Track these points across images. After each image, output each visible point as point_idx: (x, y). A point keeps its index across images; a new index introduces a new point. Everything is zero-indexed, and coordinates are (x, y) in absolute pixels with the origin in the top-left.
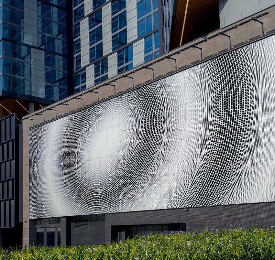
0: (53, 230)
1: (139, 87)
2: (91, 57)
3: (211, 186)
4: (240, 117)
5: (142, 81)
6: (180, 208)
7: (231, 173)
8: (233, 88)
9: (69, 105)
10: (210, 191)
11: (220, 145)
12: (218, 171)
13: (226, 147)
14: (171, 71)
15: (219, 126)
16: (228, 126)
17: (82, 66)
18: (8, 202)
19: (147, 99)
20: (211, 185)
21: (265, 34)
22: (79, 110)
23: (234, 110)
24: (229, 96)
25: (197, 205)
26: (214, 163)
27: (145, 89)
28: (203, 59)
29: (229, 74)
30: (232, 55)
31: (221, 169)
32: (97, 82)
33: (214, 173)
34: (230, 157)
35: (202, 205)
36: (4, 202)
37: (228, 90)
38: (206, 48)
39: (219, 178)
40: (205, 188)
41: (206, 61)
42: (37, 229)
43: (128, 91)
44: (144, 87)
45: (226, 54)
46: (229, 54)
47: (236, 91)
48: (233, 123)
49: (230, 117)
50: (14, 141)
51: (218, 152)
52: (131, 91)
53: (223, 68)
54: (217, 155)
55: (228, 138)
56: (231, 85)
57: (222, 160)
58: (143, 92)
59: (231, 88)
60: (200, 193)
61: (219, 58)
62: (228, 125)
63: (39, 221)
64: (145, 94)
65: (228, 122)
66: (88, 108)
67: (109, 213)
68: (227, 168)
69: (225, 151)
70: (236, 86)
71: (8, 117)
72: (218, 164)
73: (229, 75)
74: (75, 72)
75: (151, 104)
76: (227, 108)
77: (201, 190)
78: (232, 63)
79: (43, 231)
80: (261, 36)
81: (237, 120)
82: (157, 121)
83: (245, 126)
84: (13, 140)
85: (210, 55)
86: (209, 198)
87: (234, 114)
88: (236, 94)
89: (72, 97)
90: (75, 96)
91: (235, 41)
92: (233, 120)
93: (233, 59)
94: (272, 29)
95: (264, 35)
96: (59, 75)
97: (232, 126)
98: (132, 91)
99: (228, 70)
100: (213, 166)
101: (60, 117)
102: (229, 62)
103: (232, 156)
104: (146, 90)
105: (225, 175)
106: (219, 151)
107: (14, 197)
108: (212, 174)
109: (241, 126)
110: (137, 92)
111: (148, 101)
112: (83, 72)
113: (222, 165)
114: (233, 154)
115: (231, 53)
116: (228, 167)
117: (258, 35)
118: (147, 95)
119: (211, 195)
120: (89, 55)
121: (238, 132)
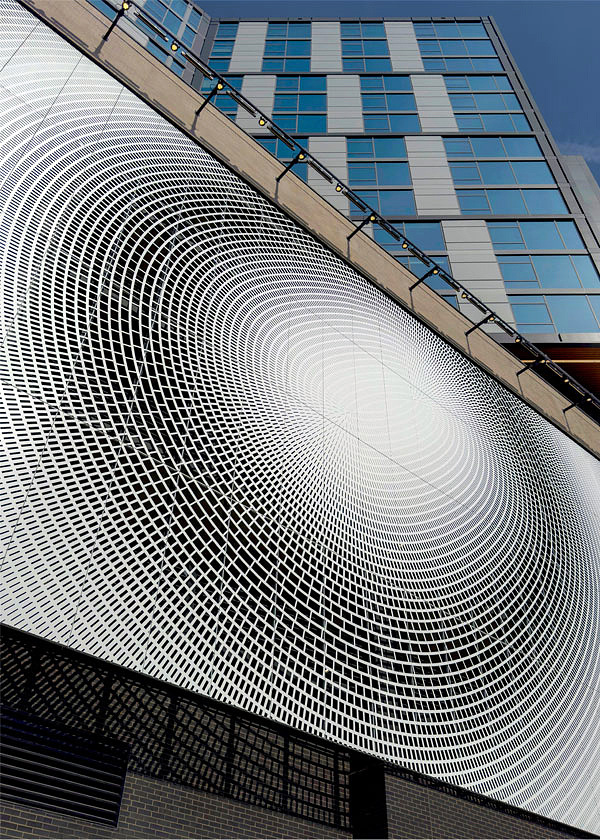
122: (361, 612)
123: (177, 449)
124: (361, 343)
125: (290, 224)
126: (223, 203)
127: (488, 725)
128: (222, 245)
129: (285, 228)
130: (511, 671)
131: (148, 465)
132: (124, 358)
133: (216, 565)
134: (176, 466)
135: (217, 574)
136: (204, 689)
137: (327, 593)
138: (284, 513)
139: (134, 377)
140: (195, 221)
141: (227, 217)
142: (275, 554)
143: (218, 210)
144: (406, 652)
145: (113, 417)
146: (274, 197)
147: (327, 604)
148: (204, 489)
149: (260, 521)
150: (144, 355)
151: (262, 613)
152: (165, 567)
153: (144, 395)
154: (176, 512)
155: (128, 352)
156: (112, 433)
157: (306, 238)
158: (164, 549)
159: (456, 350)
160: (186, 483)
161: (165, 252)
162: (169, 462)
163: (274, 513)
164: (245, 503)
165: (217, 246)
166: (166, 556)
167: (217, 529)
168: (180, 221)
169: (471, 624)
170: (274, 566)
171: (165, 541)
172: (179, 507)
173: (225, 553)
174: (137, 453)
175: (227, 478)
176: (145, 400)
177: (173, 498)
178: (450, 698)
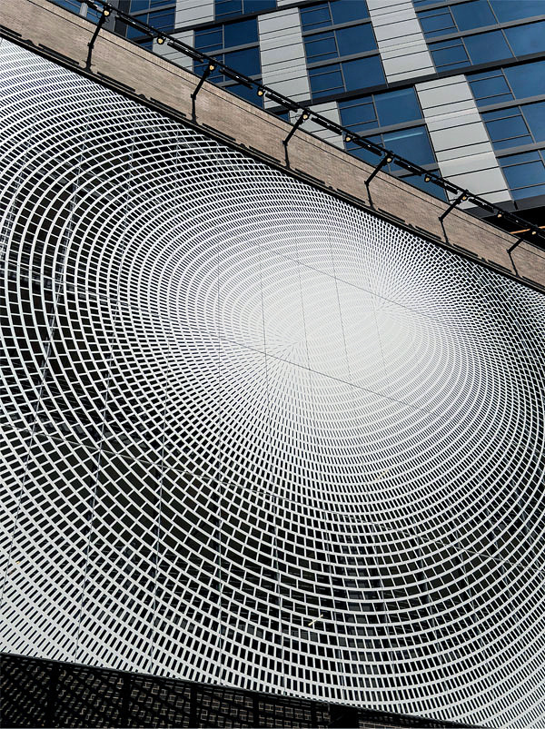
122: (321, 557)
123: (96, 426)
124: (308, 260)
125: (212, 144)
126: (129, 141)
127: (480, 651)
128: (132, 189)
129: (208, 151)
130: (507, 588)
131: (65, 450)
132: (28, 341)
133: (149, 540)
134: (95, 444)
135: (151, 548)
136: (144, 668)
137: (279, 544)
138: (224, 469)
139: (41, 360)
140: (98, 170)
141: (136, 155)
142: (216, 515)
143: (124, 151)
144: (377, 589)
145: (21, 407)
146: (191, 118)
147: (281, 555)
148: (130, 461)
149: (197, 483)
150: (50, 333)
151: (205, 579)
152: (92, 552)
153: (54, 376)
154: (100, 493)
155: (32, 334)
156: (20, 425)
157: (232, 156)
158: (89, 534)
159: (428, 241)
160: (109, 460)
161: (65, 214)
162: (87, 443)
163: (212, 472)
164: (179, 467)
165: (126, 192)
166: (92, 541)
167: (147, 501)
168: (81, 175)
169: (456, 545)
170: (215, 528)
171: (90, 526)
172: (102, 487)
173: (158, 524)
174: (50, 440)
175: (155, 445)
176: (56, 381)
177: (95, 479)
178: (431, 630)
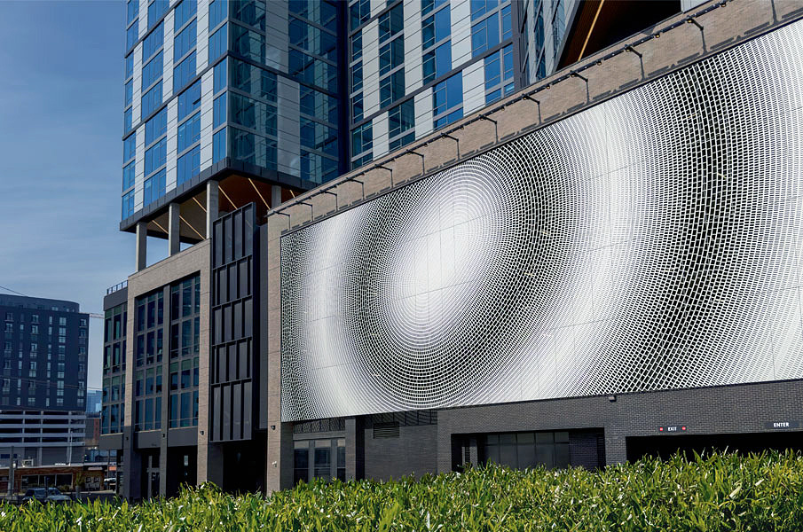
0: (327, 444)
1: (508, 142)
2: (382, 98)
3: (666, 347)
4: (729, 197)
5: (516, 128)
6: (599, 395)
7: (710, 318)
8: (713, 135)
9: (362, 183)
10: (665, 357)
11: (684, 258)
12: (681, 314)
13: (698, 262)
14: (577, 103)
15: (683, 217)
16: (702, 216)
17: (366, 115)
18: (238, 388)
19: (527, 165)
20: (667, 343)
21: (779, 19)
22: (384, 193)
23: (715, 183)
24: (704, 152)
25: (636, 388)
26: (672, 298)
27: (522, 144)
28: (646, 76)
29: (702, 106)
30: (707, 67)
31: (688, 309)
32: (393, 146)
33: (673, 319)
34: (707, 283)
35: (647, 388)
36: (220, 388)
37: (700, 140)
38: (651, 54)
39: (684, 329)
40: (653, 352)
41: (652, 82)
42: (296, 443)
43: (487, 150)
44: (519, 141)
45: (694, 64)
46: (700, 64)
47: (718, 142)
48: (713, 210)
49: (706, 197)
50: (251, 261)
51: (680, 273)
52: (491, 150)
53: (689, 95)
54: (679, 279)
55: (703, 241)
56: (706, 128)
57: (690, 290)
58: (517, 151)
59: (707, 136)
60: (642, 362)
61: (679, 74)
62: (702, 214)
63: (299, 426)
64: (521, 156)
65: (703, 207)
66: (401, 188)
67: (447, 409)
68: (701, 307)
69: (696, 270)
70: (717, 131)
71: (229, 216)
72: (681, 300)
73: (703, 108)
74: (351, 127)
75: (534, 175)
76: (700, 178)
77: (643, 355)
78: (707, 83)
79: (307, 447)
80: (771, 24)
81: (723, 204)
82: (547, 212)
83: (740, 216)
84: (249, 257)
85: (660, 68)
86: (662, 372)
87: (714, 190)
88: (719, 148)
89: (343, 178)
90: (350, 175)
91: (715, 37)
92: (713, 203)
93: (710, 76)
94: (795, 9)
95: (776, 22)
96: (321, 133)
97: (712, 217)
98: (494, 149)
99: (700, 98)
100: (670, 303)
101: (345, 209)
102: (701, 80)
103: (713, 280)
104: (524, 146)
105: (698, 322)
106: (683, 271)
107: (251, 377)
108: (668, 320)
109: (732, 216)
110: (506, 151)
111: (528, 169)
112: (366, 128)
113: (691, 300)
114: (714, 276)
115: (706, 63)
116: (704, 306)
117: (763, 23)
118: (526, 157)
119: (666, 366)
120: (378, 93)
121: (725, 228)
